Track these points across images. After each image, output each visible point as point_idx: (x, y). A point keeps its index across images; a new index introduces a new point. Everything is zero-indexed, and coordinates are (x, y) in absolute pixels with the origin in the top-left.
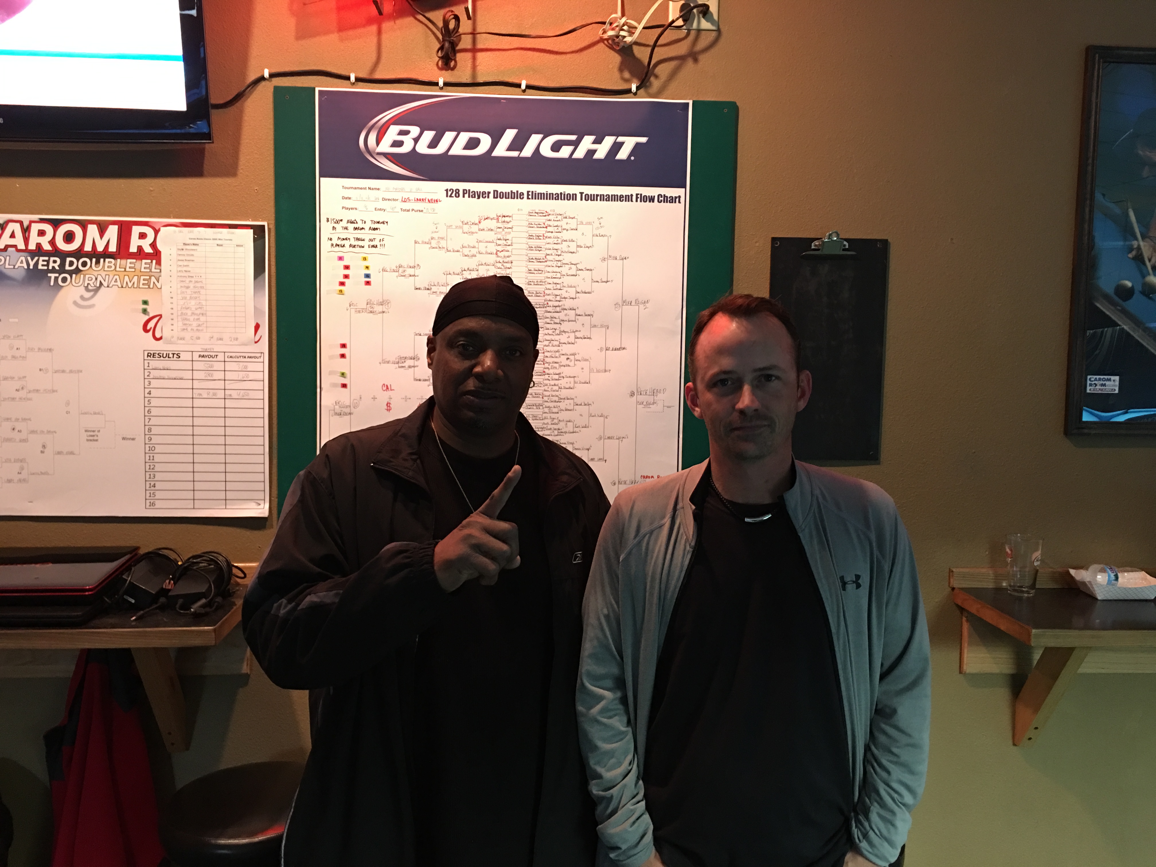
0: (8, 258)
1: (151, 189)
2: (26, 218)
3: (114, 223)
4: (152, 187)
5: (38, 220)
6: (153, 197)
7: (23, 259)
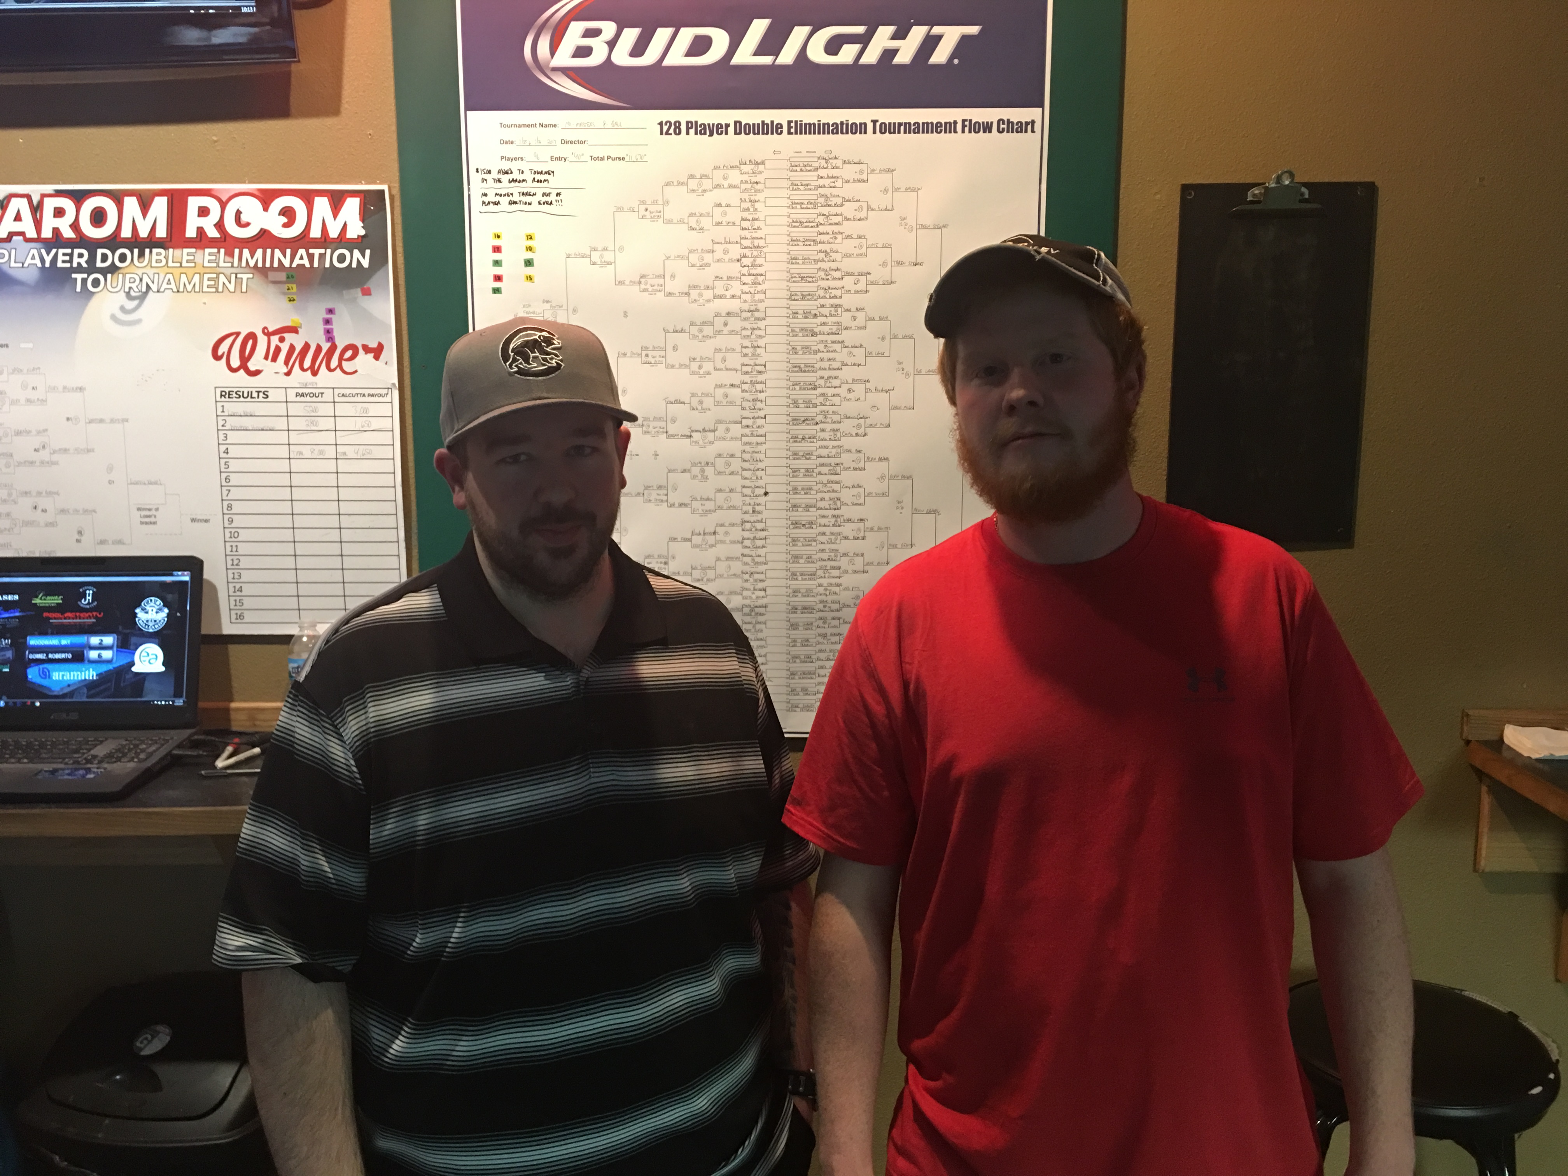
0: (13, 251)
1: (215, 138)
2: (35, 190)
3: (162, 193)
4: (216, 135)
5: (52, 192)
6: (218, 150)
7: (34, 252)
